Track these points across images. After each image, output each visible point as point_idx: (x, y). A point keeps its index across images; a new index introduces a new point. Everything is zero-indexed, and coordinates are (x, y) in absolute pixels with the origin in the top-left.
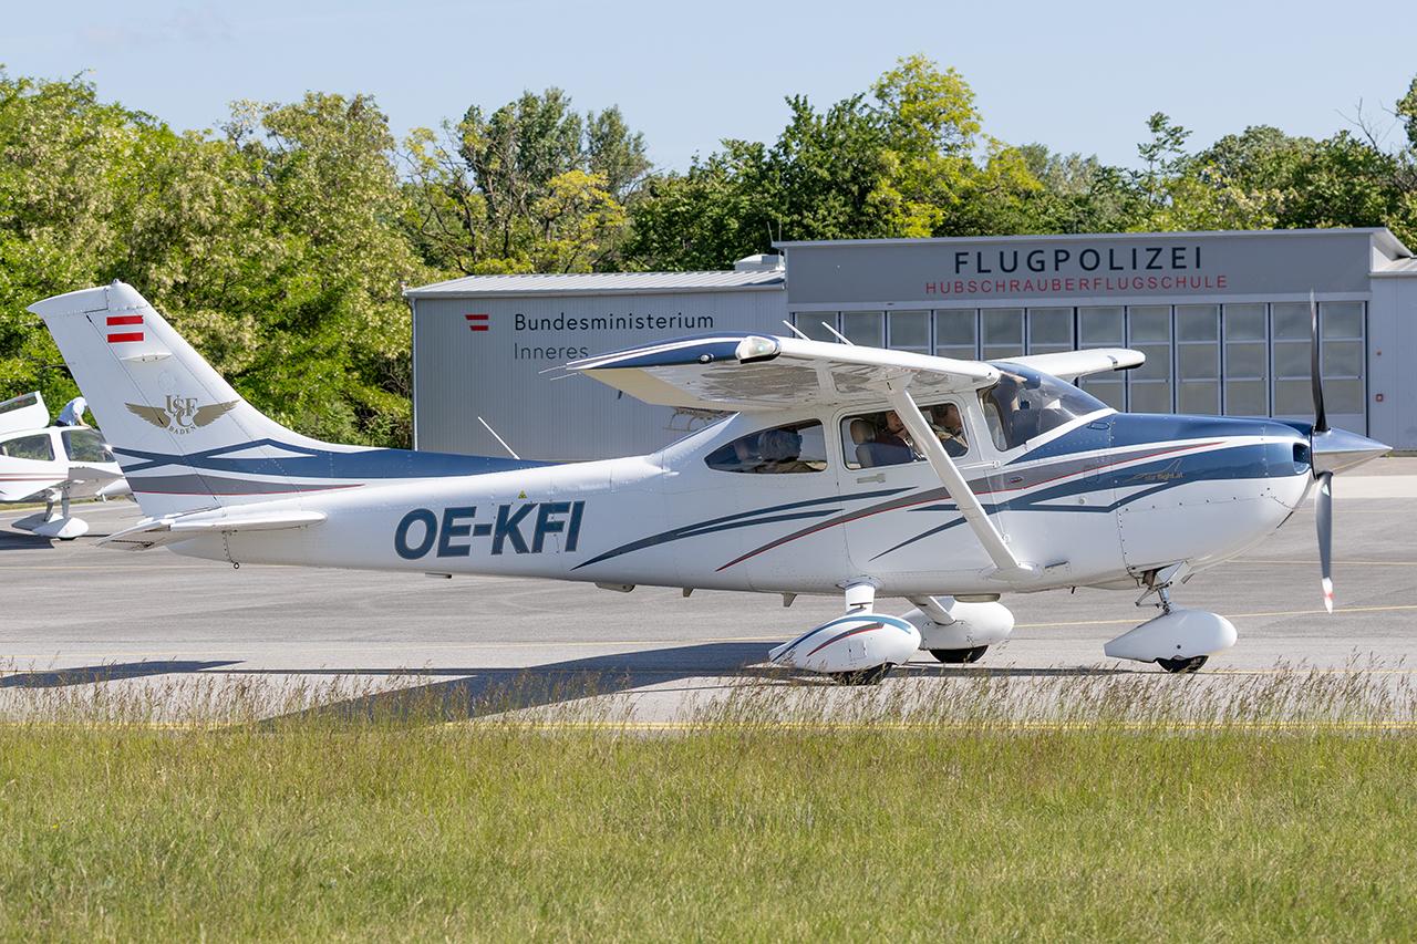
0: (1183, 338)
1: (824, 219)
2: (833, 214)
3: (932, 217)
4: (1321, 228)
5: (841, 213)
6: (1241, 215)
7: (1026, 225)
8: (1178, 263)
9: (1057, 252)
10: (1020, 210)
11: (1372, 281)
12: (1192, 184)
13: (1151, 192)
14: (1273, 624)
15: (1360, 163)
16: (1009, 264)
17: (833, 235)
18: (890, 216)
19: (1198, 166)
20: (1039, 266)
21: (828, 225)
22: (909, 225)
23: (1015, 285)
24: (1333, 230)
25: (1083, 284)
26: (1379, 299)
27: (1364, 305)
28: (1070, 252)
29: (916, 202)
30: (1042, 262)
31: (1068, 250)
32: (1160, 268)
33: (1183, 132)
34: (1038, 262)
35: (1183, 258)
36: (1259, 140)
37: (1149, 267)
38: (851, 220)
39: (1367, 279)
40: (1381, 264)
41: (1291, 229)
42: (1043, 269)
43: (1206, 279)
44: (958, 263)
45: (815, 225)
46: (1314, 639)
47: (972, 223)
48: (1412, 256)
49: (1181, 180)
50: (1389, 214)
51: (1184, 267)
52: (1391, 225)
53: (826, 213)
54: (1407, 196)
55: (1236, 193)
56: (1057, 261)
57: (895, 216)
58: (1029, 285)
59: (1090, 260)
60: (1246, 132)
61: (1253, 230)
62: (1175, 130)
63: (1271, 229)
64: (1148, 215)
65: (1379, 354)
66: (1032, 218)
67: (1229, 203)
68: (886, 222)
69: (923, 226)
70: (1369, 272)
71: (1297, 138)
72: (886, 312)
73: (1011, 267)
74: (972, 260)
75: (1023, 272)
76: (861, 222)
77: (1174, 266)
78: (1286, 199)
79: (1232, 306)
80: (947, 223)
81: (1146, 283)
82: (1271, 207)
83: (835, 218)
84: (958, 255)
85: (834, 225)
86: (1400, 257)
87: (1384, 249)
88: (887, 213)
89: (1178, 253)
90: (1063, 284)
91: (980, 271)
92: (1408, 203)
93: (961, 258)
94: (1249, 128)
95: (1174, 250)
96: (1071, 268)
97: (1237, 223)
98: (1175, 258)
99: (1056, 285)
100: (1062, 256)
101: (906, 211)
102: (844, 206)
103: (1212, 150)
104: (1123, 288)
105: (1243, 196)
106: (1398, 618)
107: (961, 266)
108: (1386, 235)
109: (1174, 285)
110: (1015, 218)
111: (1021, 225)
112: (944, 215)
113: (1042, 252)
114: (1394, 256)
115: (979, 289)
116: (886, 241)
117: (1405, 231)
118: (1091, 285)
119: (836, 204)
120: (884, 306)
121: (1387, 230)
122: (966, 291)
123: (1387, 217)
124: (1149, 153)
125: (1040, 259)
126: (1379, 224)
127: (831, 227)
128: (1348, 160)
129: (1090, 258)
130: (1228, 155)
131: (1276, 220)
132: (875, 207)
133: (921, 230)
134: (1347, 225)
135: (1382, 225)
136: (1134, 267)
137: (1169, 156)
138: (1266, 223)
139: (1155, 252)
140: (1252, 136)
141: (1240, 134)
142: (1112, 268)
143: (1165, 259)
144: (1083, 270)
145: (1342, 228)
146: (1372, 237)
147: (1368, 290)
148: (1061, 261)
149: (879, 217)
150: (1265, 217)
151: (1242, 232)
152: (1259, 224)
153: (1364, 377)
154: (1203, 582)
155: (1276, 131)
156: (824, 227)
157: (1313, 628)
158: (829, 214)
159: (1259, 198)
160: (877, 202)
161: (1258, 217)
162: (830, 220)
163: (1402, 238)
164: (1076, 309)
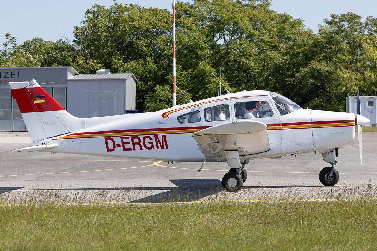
4: (53, 66)
6: (31, 62)
8: (13, 76)
11: (68, 81)
12: (17, 54)
13: (6, 56)
14: (37, 177)
15: (65, 48)
19: (19, 48)
24: (57, 67)
26: (70, 86)
27: (66, 88)
32: (8, 77)
33: (15, 38)
35: (14, 74)
36: (37, 41)
37: (5, 77)
39: (67, 81)
40: (70, 77)
41: (45, 67)
43: (21, 80)
46: (48, 181)
48: (79, 74)
49: (14, 52)
50: (73, 63)
51: (15, 77)
52: (73, 66)
54: (78, 57)
55: (30, 56)
60: (33, 39)
61: (34, 67)
63: (40, 66)
64: (5, 62)
65: (70, 102)
67: (28, 59)
70: (67, 79)
71: (47, 41)
77: (12, 77)
78: (44, 58)
81: (4, 81)
82: (40, 61)
86: (76, 75)
87: (71, 73)
89: (13, 73)
92: (78, 59)
94: (34, 38)
95: (12, 72)
97: (30, 65)
98: (12, 75)
103: (23, 44)
105: (32, 57)
106: (72, 175)
108: (72, 69)
114: (74, 74)
117: (77, 67)
121: (72, 67)
123: (72, 63)
124: (5, 45)
126: (70, 65)
128: (60, 48)
130: (28, 46)
131: (41, 64)
134: (61, 65)
135: (71, 66)
136: (1, 77)
137: (10, 45)
138: (38, 65)
139: (6, 73)
140: (34, 41)
141: (31, 40)
143: (9, 75)
145: (60, 67)
146: (68, 69)
147: (67, 84)
150: (38, 63)
151: (31, 67)
152: (36, 65)
153: (66, 108)
154: (18, 166)
155: (41, 39)
157: (49, 178)
159: (36, 57)
161: (36, 63)
163: (77, 69)
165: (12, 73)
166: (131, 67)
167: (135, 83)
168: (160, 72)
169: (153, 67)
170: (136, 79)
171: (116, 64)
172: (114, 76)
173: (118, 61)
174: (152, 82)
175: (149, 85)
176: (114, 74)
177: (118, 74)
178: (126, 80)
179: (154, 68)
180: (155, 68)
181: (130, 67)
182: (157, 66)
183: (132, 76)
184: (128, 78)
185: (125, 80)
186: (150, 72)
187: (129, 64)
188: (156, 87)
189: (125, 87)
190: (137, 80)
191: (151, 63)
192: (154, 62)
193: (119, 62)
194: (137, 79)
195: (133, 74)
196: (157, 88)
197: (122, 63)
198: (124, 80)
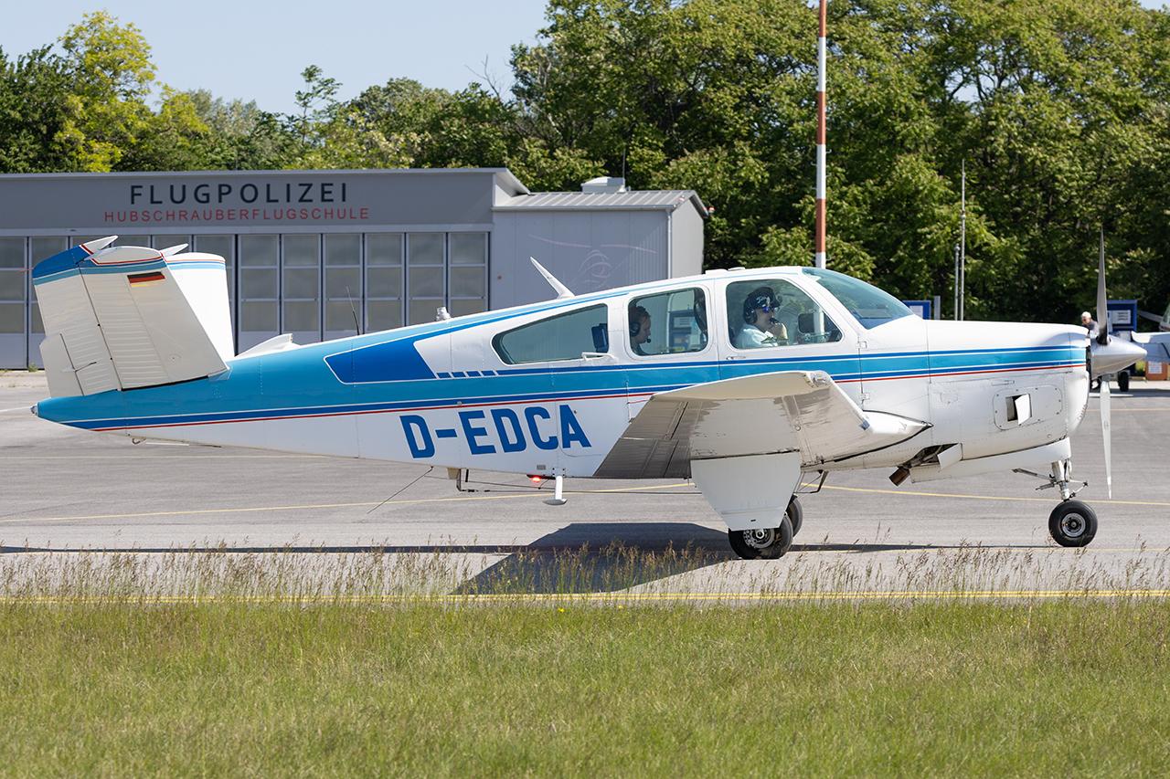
0: (330, 263)
1: (16, 155)
2: (24, 151)
3: (111, 154)
4: (450, 169)
5: (31, 150)
6: (381, 155)
7: (195, 163)
8: (327, 196)
9: (220, 186)
10: (190, 150)
11: (495, 215)
12: (340, 129)
13: (304, 134)
14: (393, 512)
15: (486, 112)
16: (178, 197)
17: (24, 169)
18: (74, 153)
19: (346, 111)
20: (204, 198)
21: (19, 161)
22: (92, 161)
23: (183, 215)
24: (462, 170)
25: (244, 214)
26: (500, 229)
27: (487, 234)
28: (232, 187)
29: (98, 141)
30: (207, 195)
31: (230, 184)
32: (311, 201)
33: (335, 82)
34: (204, 194)
35: (330, 192)
36: (399, 90)
37: (301, 200)
38: (41, 157)
39: (490, 212)
40: (502, 200)
41: (426, 169)
42: (208, 201)
43: (351, 210)
44: (133, 195)
45: (8, 160)
46: (427, 525)
47: (146, 160)
48: (529, 192)
49: (330, 124)
50: (511, 157)
51: (332, 200)
52: (512, 166)
53: (18, 150)
54: (526, 141)
55: (378, 136)
56: (221, 194)
57: (78, 153)
58: (195, 215)
59: (249, 193)
60: (389, 83)
61: (393, 169)
62: (328, 82)
63: (408, 168)
64: (302, 154)
65: (500, 278)
66: (200, 156)
67: (372, 144)
68: (71, 158)
69: (104, 163)
70: (492, 206)
71: (433, 89)
72: (69, 237)
73: (180, 198)
74: (146, 192)
75: (190, 204)
76: (49, 158)
77: (323, 200)
78: (423, 140)
79: (374, 235)
80: (125, 159)
81: (298, 214)
82: (408, 150)
83: (26, 154)
84: (133, 187)
85: (25, 160)
86: (519, 193)
87: (505, 187)
88: (72, 150)
89: (327, 188)
90: (225, 214)
91: (152, 202)
92: (527, 147)
93: (136, 191)
94: (392, 80)
95: (323, 185)
96: (232, 201)
97: (379, 163)
98: (323, 193)
99: (219, 216)
100: (225, 190)
101: (89, 150)
102: (33, 143)
103: (358, 99)
104: (278, 218)
105: (384, 139)
106: (501, 506)
107: (136, 197)
108: (507, 174)
109: (322, 217)
110: (185, 156)
111: (190, 162)
112: (122, 153)
113: (207, 186)
114: (514, 193)
115: (152, 218)
116: (70, 175)
117: (524, 172)
118: (250, 215)
119: (27, 142)
120: (68, 232)
121: (508, 170)
122: (140, 219)
123: (508, 159)
124: (304, 99)
125: (206, 192)
126: (501, 165)
127: (22, 163)
128: (475, 109)
129: (250, 192)
130: (373, 103)
131: (412, 160)
132: (61, 144)
133: (101, 165)
134: (474, 165)
135: (504, 166)
136: (288, 200)
137: (319, 104)
138: (403, 163)
139: (306, 187)
140: (394, 88)
141: (384, 85)
142: (269, 200)
143: (315, 193)
144: (244, 203)
145: (470, 169)
146: (494, 177)
147: (491, 222)
148: (224, 194)
149: (64, 153)
150: (403, 158)
151: (383, 171)
152: (397, 164)
153: (486, 298)
154: (337, 474)
155: (415, 83)
156: (16, 162)
157: (428, 514)
158: (21, 151)
159: (398, 140)
160: (63, 141)
161: (397, 157)
162: (21, 156)
163: (521, 177)
164: (236, 236)
165: (323, 189)
166: (690, 170)
167: (701, 221)
168: (778, 189)
169: (756, 173)
170: (705, 209)
171: (641, 159)
172: (635, 199)
173: (651, 152)
174: (754, 218)
175: (743, 227)
176: (638, 193)
177: (649, 193)
178: (672, 211)
179: (760, 177)
180: (762, 177)
181: (686, 171)
182: (768, 169)
183: (692, 199)
184: (679, 204)
185: (668, 211)
186: (747, 187)
187: (682, 160)
188: (768, 232)
189: (669, 231)
190: (706, 212)
191: (751, 160)
192: (763, 158)
193: (652, 155)
194: (708, 209)
195: (693, 193)
196: (769, 235)
197: (660, 156)
198: (665, 212)
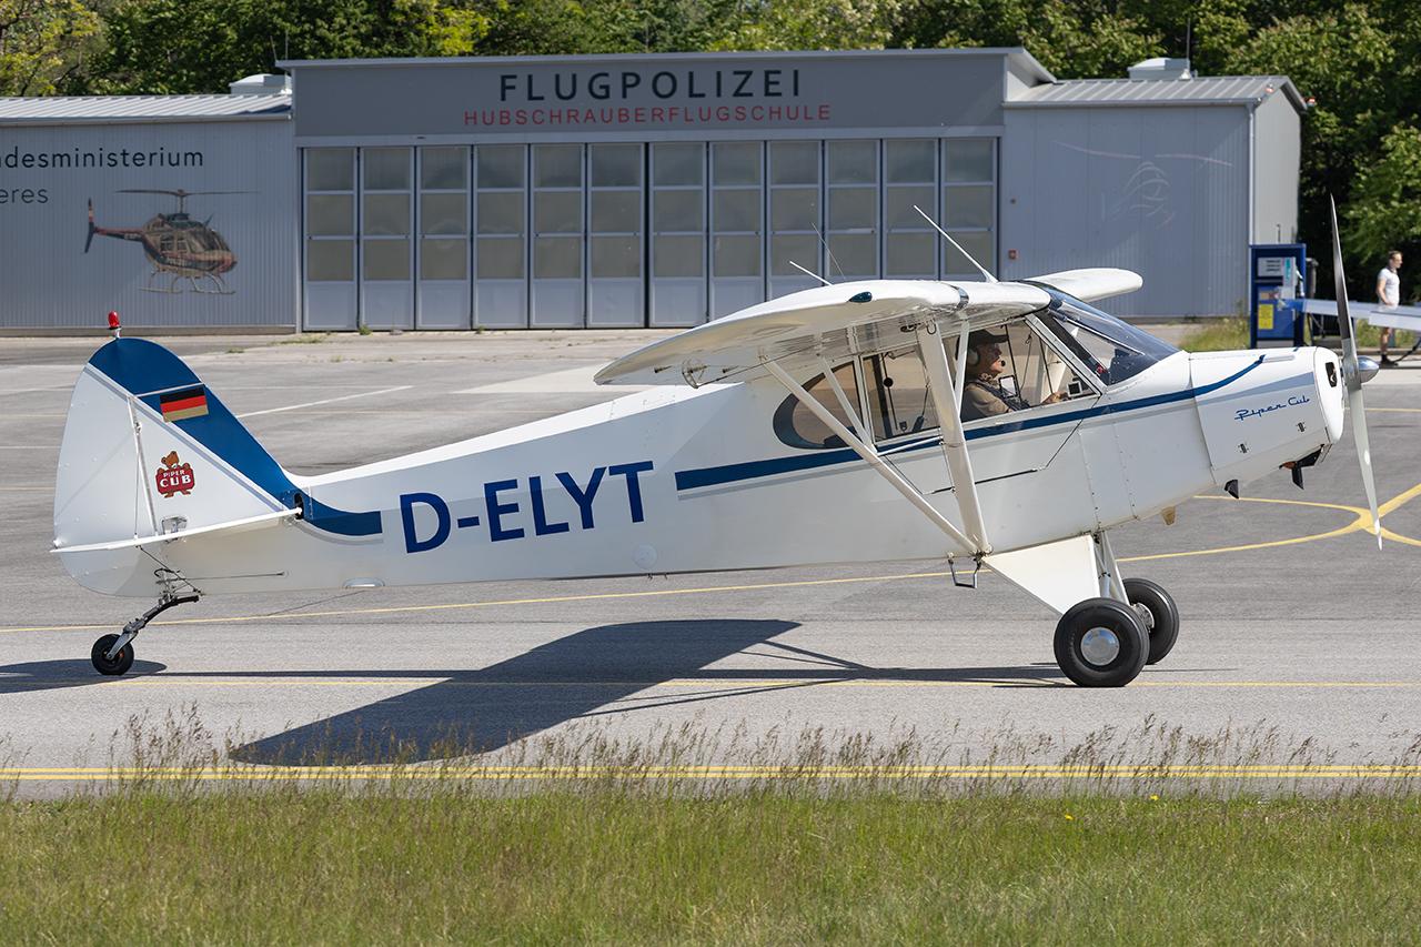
0: (777, 181)
1: (342, 29)
2: (354, 23)
3: (474, 26)
4: (944, 47)
5: (363, 22)
6: (847, 29)
7: (590, 38)
8: (772, 89)
9: (625, 75)
10: (583, 19)
11: (1006, 112)
16: (566, 90)
17: (353, 49)
18: (423, 26)
20: (602, 92)
21: (346, 37)
22: (447, 36)
23: (573, 115)
24: (960, 48)
25: (657, 114)
26: (1015, 136)
27: (995, 141)
28: (641, 76)
29: (456, 8)
30: (606, 88)
31: (637, 72)
32: (751, 95)
34: (602, 87)
35: (777, 83)
37: (737, 94)
38: (376, 33)
39: (1002, 110)
40: (1017, 92)
41: (909, 48)
42: (607, 96)
43: (806, 108)
44: (504, 88)
45: (331, 36)
47: (524, 35)
48: (1054, 80)
50: (1028, 30)
51: (779, 94)
52: (1029, 44)
53: (344, 22)
56: (625, 86)
57: (428, 25)
58: (590, 115)
59: (665, 85)
61: (863, 49)
63: (882, 48)
65: (1014, 201)
66: (597, 29)
67: (835, 13)
68: (419, 33)
69: (464, 39)
70: (1003, 102)
72: (415, 147)
73: (568, 93)
74: (521, 84)
75: (583, 100)
76: (388, 33)
77: (767, 94)
79: (837, 142)
80: (493, 32)
81: (733, 114)
82: (884, 21)
83: (355, 27)
84: (504, 78)
85: (354, 36)
86: (1040, 82)
87: (1021, 74)
88: (420, 21)
89: (772, 78)
90: (632, 114)
91: (531, 98)
92: (1050, 16)
93: (509, 82)
95: (767, 73)
96: (642, 96)
97: (843, 39)
98: (768, 83)
99: (623, 116)
100: (630, 80)
101: (443, 20)
102: (367, 12)
104: (705, 119)
105: (850, 6)
107: (507, 91)
108: (1024, 57)
109: (767, 115)
110: (576, 28)
111: (584, 37)
112: (490, 24)
113: (606, 75)
114: (1032, 82)
115: (530, 119)
116: (418, 60)
117: (1047, 53)
118: (666, 116)
119: (357, 11)
120: (413, 140)
121: (1025, 51)
122: (513, 121)
123: (1025, 33)
125: (606, 84)
126: (1015, 42)
127: (350, 40)
129: (665, 84)
131: (889, 36)
132: (404, 13)
133: (459, 41)
134: (978, 43)
135: (1019, 44)
136: (719, 95)
138: (876, 40)
139: (744, 76)
142: (692, 95)
143: (755, 84)
144: (658, 99)
145: (972, 47)
146: (1006, 60)
147: (1001, 123)
148: (630, 86)
149: (410, 26)
150: (877, 33)
151: (850, 51)
152: (869, 41)
153: (994, 230)
156: (341, 39)
158: (349, 23)
159: (868, 7)
160: (407, 9)
161: (868, 32)
162: (350, 31)
163: (1041, 58)
164: (647, 145)
165: (767, 78)
166: (1284, 46)
167: (1297, 119)
168: (1408, 71)
169: (1377, 50)
170: (1302, 101)
171: (1215, 30)
172: (1204, 89)
173: (1228, 20)
174: (1374, 112)
175: (1358, 126)
176: (1208, 80)
177: (1224, 79)
178: (1256, 106)
179: (1381, 55)
180: (1385, 55)
181: (1279, 46)
182: (1393, 44)
183: (1285, 89)
184: (1266, 96)
185: (1250, 107)
186: (1363, 69)
187: (1273, 30)
188: (1392, 133)
189: (1251, 135)
190: (1305, 105)
191: (1369, 32)
192: (1387, 28)
193: (1231, 24)
194: (1307, 100)
195: (1287, 79)
196: (1394, 137)
197: (1242, 25)
198: (1246, 108)
